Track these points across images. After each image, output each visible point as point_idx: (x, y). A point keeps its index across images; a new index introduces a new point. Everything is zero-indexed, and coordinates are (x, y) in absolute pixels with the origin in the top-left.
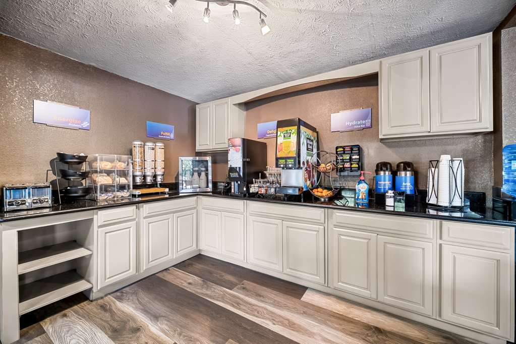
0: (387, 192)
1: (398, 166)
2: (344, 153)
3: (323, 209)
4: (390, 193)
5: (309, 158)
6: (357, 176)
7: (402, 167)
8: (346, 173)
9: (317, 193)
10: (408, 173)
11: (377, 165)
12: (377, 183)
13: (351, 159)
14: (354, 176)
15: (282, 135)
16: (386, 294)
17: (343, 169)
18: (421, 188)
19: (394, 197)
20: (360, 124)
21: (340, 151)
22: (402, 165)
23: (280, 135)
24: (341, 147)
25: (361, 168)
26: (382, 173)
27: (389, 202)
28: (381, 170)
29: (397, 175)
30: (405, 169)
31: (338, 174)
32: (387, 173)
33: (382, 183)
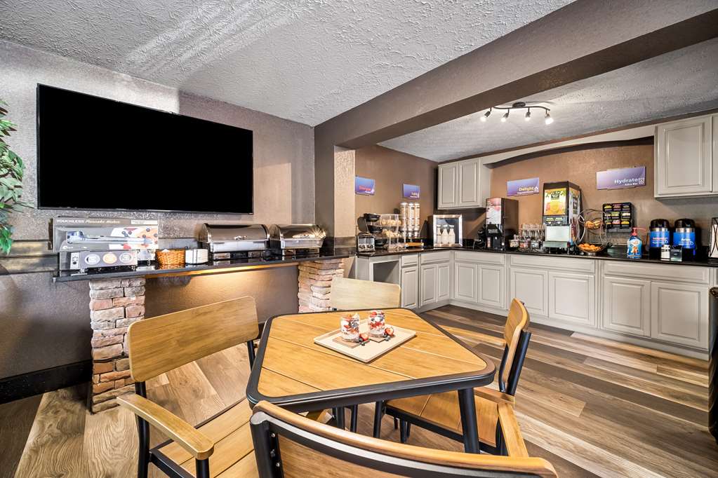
0: (663, 246)
1: (677, 222)
2: (613, 211)
3: (593, 261)
4: (666, 247)
5: (575, 215)
6: (628, 233)
7: (681, 224)
8: (615, 230)
9: (583, 247)
10: (688, 230)
11: (652, 222)
12: (651, 239)
13: (620, 217)
14: (624, 233)
15: (550, 196)
16: (660, 331)
17: (612, 226)
18: (704, 244)
19: (670, 250)
20: (632, 182)
21: (608, 209)
22: (681, 222)
23: (547, 196)
24: (608, 205)
25: (632, 224)
26: (657, 230)
27: (665, 255)
28: (657, 226)
29: (675, 231)
30: (684, 226)
31: (606, 230)
32: (663, 229)
33: (658, 239)
